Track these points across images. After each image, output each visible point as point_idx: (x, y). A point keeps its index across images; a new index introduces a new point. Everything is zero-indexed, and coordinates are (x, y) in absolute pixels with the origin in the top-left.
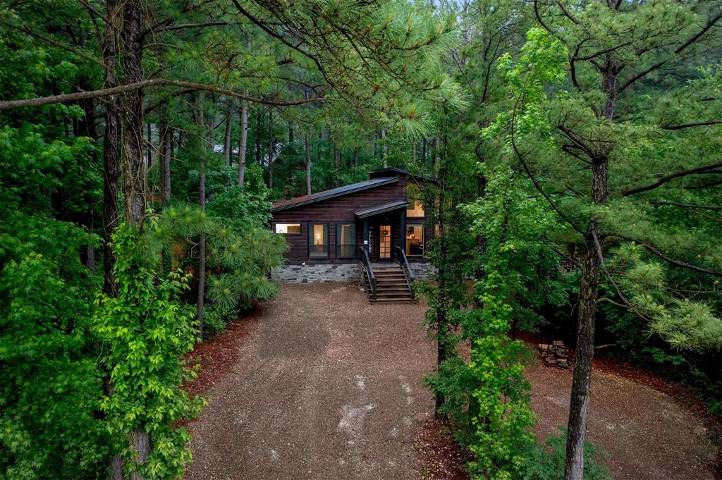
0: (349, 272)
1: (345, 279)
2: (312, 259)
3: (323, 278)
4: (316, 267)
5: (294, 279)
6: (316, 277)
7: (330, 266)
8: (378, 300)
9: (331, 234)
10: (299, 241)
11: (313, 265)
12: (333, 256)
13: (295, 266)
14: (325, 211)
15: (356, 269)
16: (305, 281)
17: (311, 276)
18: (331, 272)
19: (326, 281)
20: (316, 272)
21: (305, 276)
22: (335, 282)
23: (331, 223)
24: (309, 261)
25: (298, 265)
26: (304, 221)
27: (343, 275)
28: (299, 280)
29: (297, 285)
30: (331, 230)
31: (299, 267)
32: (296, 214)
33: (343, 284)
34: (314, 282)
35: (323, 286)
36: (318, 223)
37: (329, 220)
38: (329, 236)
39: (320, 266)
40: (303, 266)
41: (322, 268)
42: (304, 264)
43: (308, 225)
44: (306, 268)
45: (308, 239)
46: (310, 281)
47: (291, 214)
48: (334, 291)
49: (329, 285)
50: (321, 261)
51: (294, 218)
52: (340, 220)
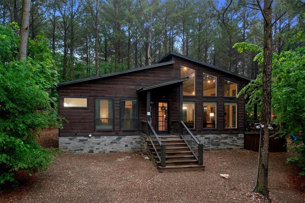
0: (132, 143)
1: (129, 149)
2: (98, 131)
3: (108, 149)
4: (103, 138)
5: (81, 150)
6: (102, 148)
7: (115, 138)
8: (167, 167)
9: (115, 108)
10: (85, 114)
11: (98, 136)
12: (117, 128)
13: (83, 138)
14: (110, 88)
15: (138, 140)
16: (91, 151)
17: (97, 146)
18: (116, 143)
19: (111, 152)
20: (102, 143)
21: (91, 147)
22: (120, 152)
23: (116, 99)
24: (96, 133)
25: (84, 136)
26: (91, 96)
27: (126, 146)
28: (86, 151)
29: (84, 156)
30: (115, 105)
31: (86, 138)
32: (85, 89)
33: (126, 153)
34: (100, 152)
35: (108, 155)
36: (104, 98)
37: (114, 96)
38: (114, 110)
39: (105, 137)
40: (90, 137)
41: (107, 139)
42: (90, 135)
43: (94, 100)
44: (92, 140)
45: (95, 112)
46: (96, 152)
47: (79, 89)
48: (119, 160)
49: (114, 155)
50: (107, 133)
51: (82, 93)
52: (123, 96)
